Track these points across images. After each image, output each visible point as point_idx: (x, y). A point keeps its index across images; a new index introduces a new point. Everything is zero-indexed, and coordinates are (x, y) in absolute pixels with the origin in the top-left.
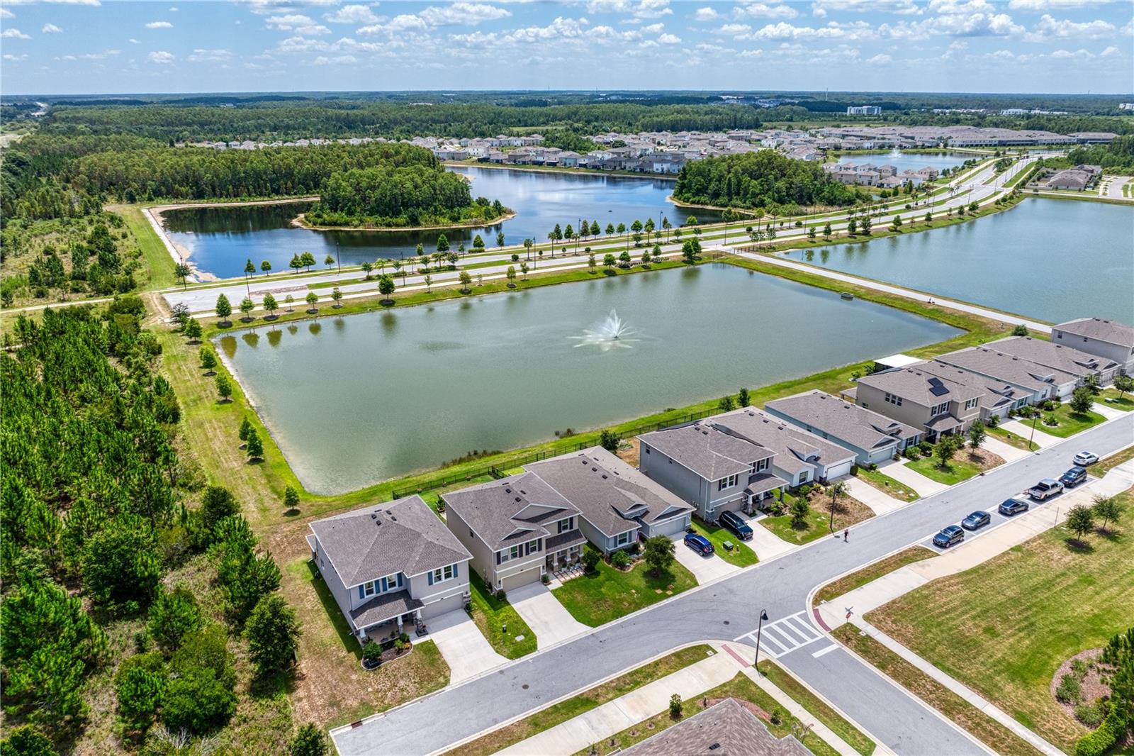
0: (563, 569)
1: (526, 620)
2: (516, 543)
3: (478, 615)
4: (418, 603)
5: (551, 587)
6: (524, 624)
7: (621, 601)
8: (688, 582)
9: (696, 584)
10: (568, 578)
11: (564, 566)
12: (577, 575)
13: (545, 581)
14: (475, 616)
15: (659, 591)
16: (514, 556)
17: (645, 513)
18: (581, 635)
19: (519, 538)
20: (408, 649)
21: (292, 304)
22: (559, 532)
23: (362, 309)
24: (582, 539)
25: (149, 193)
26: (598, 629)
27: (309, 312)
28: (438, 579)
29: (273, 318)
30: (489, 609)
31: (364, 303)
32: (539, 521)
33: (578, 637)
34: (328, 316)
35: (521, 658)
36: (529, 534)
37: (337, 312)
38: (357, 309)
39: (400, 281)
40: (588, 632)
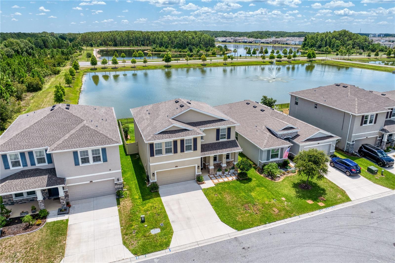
0: (218, 173)
1: (169, 213)
2: (170, 139)
3: (126, 203)
4: (62, 181)
5: (203, 186)
6: (166, 217)
7: (271, 206)
8: (339, 196)
9: (348, 199)
10: (221, 180)
11: (219, 170)
12: (230, 179)
13: (199, 180)
14: (122, 203)
15: (310, 202)
16: (168, 151)
17: (295, 135)
18: (222, 237)
19: (174, 134)
20: (39, 225)
21: (125, 63)
22: (217, 140)
23: (156, 68)
24: (238, 148)
25: (98, 44)
26: (243, 233)
27: (132, 67)
28: (85, 160)
29: (116, 68)
30: (139, 198)
31: (157, 66)
32: (199, 126)
33: (219, 239)
34: (140, 69)
35: (147, 255)
36: (184, 132)
37: (144, 68)
38: (153, 67)
39: (176, 61)
40: (231, 235)
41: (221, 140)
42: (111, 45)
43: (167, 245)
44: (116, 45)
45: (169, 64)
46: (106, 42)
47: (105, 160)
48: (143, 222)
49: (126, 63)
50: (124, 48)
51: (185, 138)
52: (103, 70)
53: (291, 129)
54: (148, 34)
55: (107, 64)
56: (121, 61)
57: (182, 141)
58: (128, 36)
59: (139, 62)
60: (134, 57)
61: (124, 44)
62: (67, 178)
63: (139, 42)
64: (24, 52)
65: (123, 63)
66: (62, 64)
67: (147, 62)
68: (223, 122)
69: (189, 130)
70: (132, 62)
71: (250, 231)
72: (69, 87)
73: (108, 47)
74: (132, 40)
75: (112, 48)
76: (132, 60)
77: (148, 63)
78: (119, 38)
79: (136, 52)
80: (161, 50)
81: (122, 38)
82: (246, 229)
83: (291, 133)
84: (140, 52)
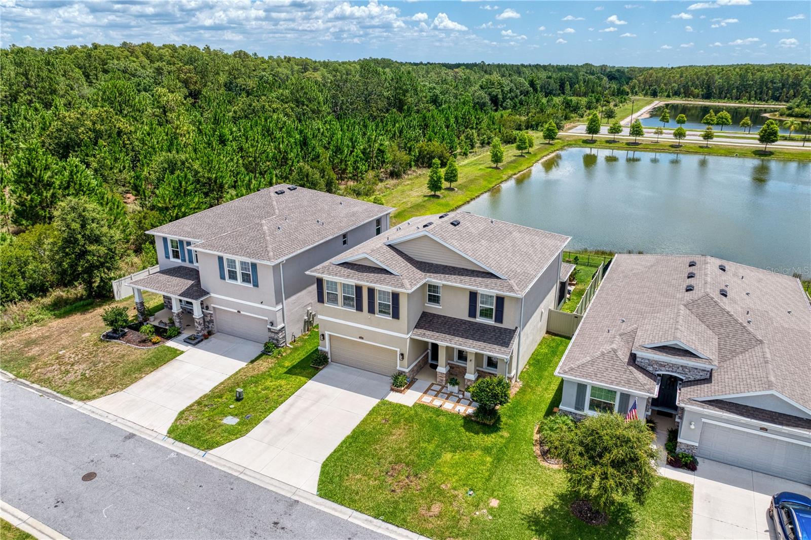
1: (282, 408)
2: (351, 280)
3: (264, 365)
4: (203, 294)
5: (393, 397)
6: (270, 410)
7: (439, 496)
10: (438, 403)
11: (454, 382)
12: (459, 408)
13: (397, 382)
14: (258, 362)
16: (346, 301)
18: (283, 486)
19: (360, 274)
20: (154, 343)
21: (660, 136)
22: (470, 316)
23: (730, 152)
24: (503, 349)
25: (669, 92)
26: (321, 505)
27: (672, 146)
28: (233, 275)
29: (636, 144)
30: (287, 367)
31: (736, 149)
32: (433, 273)
33: (276, 486)
34: (688, 152)
35: (177, 442)
36: (380, 275)
37: (701, 150)
38: (723, 152)
39: (801, 144)
40: (301, 493)
41: (479, 320)
42: (696, 96)
43: (211, 446)
44: (707, 96)
45: (770, 147)
46: (689, 90)
47: (256, 285)
48: (239, 399)
49: (664, 136)
50: (724, 104)
51: (378, 287)
52: (608, 145)
53: (684, 356)
54: (796, 72)
55: (620, 134)
57: (371, 291)
58: (743, 77)
59: (694, 135)
60: (704, 123)
61: (728, 95)
62: (212, 295)
63: (768, 91)
64: (508, 100)
65: (656, 136)
66: (542, 126)
67: (712, 138)
68: (489, 281)
69: (391, 274)
70: (675, 135)
71: (334, 509)
72: (497, 168)
73: (690, 99)
74: (751, 86)
75: (697, 103)
76: (677, 130)
77: (715, 139)
78: (719, 81)
79: (713, 114)
80: (807, 114)
82: (333, 501)
83: (686, 367)
84: (725, 114)
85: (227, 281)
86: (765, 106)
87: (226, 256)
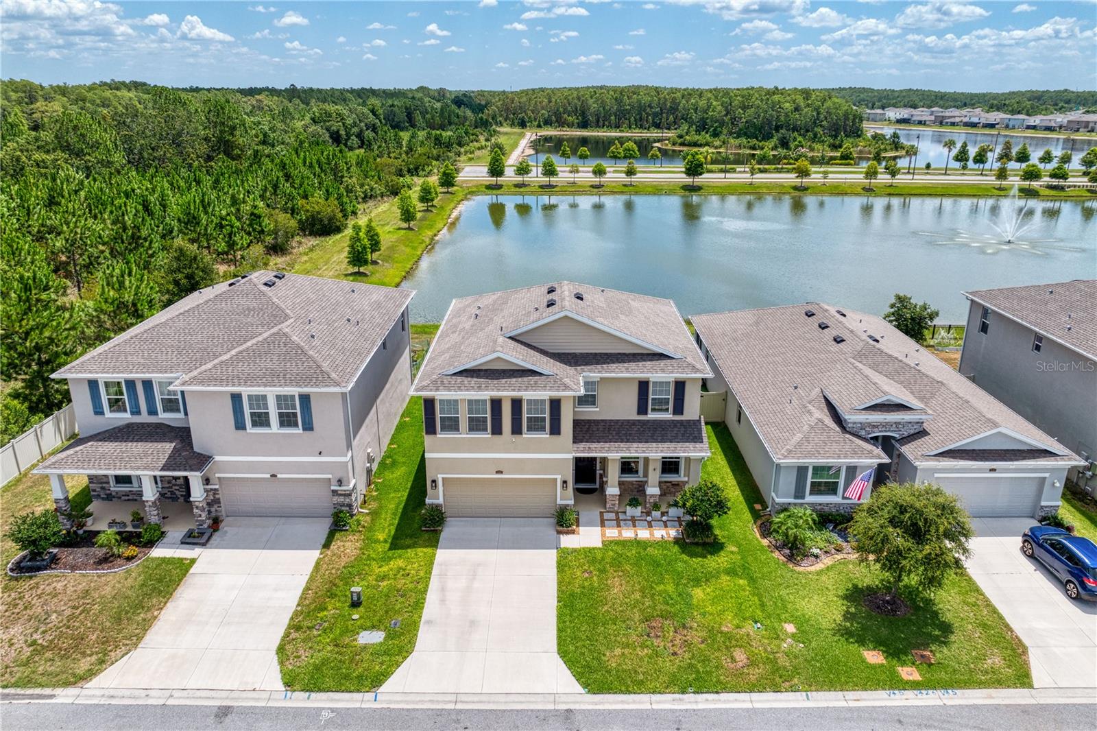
0: (630, 511)
1: (432, 597)
3: (347, 546)
4: (201, 461)
5: (568, 541)
6: (419, 605)
7: (731, 641)
8: (995, 660)
9: (1023, 679)
10: (628, 534)
11: (634, 503)
12: (659, 533)
13: (564, 521)
14: (334, 546)
15: (874, 657)
16: (476, 425)
17: (912, 432)
18: (532, 699)
19: (495, 382)
20: (129, 559)
21: (576, 175)
22: (639, 413)
23: (657, 190)
24: (698, 445)
25: (539, 121)
26: (600, 703)
27: (592, 186)
28: (261, 420)
29: (550, 186)
30: (385, 541)
31: (662, 186)
32: (584, 365)
33: (521, 702)
34: (613, 193)
35: (313, 695)
36: (525, 379)
37: (626, 189)
38: (650, 189)
39: (722, 175)
40: (564, 698)
41: (652, 416)
42: (571, 125)
43: (376, 681)
44: (584, 125)
45: (698, 180)
46: (561, 117)
47: (308, 427)
48: (356, 604)
49: (580, 175)
50: (604, 134)
51: (527, 395)
52: (517, 189)
53: (898, 411)
54: (673, 95)
55: (529, 175)
56: (568, 169)
57: (517, 404)
58: (619, 101)
59: (615, 173)
60: (611, 157)
61: (606, 123)
62: (217, 458)
63: (647, 117)
64: (353, 137)
65: (572, 175)
66: (423, 170)
67: (635, 174)
68: (662, 363)
69: (541, 374)
70: (595, 173)
71: (622, 702)
72: (410, 229)
73: (565, 129)
74: (629, 112)
75: (574, 133)
76: (596, 167)
77: (639, 175)
78: (594, 106)
79: (619, 146)
80: (699, 142)
81: (603, 104)
82: (616, 693)
83: (900, 423)
84: (631, 144)
85: (248, 431)
86: (648, 135)
87: (246, 391)
